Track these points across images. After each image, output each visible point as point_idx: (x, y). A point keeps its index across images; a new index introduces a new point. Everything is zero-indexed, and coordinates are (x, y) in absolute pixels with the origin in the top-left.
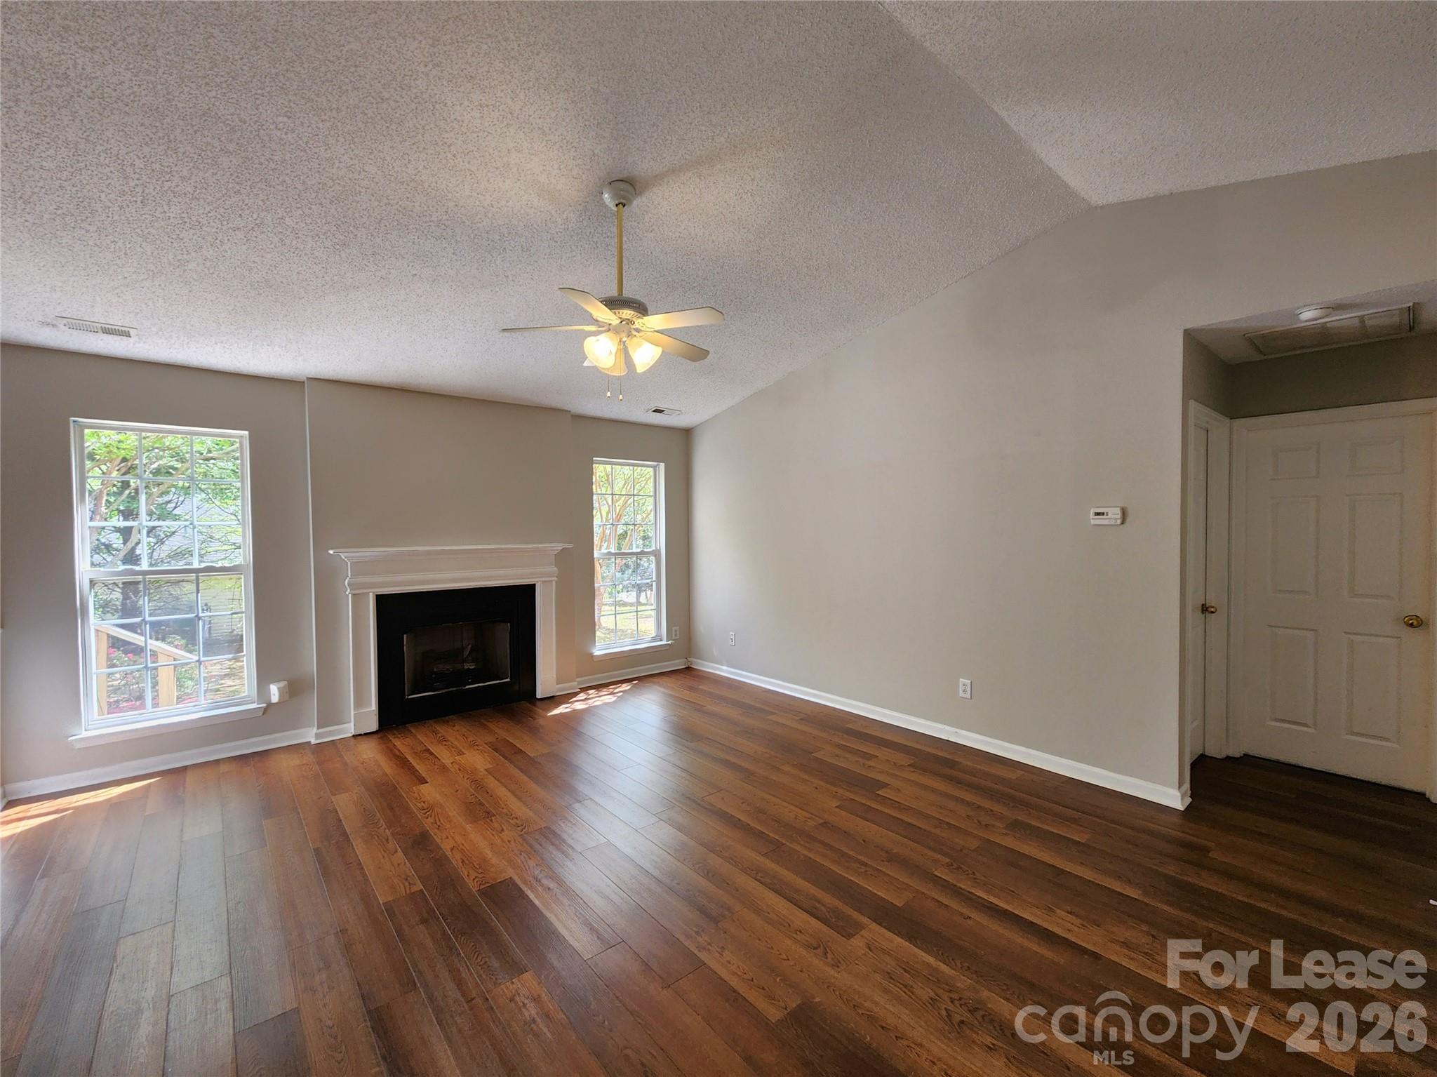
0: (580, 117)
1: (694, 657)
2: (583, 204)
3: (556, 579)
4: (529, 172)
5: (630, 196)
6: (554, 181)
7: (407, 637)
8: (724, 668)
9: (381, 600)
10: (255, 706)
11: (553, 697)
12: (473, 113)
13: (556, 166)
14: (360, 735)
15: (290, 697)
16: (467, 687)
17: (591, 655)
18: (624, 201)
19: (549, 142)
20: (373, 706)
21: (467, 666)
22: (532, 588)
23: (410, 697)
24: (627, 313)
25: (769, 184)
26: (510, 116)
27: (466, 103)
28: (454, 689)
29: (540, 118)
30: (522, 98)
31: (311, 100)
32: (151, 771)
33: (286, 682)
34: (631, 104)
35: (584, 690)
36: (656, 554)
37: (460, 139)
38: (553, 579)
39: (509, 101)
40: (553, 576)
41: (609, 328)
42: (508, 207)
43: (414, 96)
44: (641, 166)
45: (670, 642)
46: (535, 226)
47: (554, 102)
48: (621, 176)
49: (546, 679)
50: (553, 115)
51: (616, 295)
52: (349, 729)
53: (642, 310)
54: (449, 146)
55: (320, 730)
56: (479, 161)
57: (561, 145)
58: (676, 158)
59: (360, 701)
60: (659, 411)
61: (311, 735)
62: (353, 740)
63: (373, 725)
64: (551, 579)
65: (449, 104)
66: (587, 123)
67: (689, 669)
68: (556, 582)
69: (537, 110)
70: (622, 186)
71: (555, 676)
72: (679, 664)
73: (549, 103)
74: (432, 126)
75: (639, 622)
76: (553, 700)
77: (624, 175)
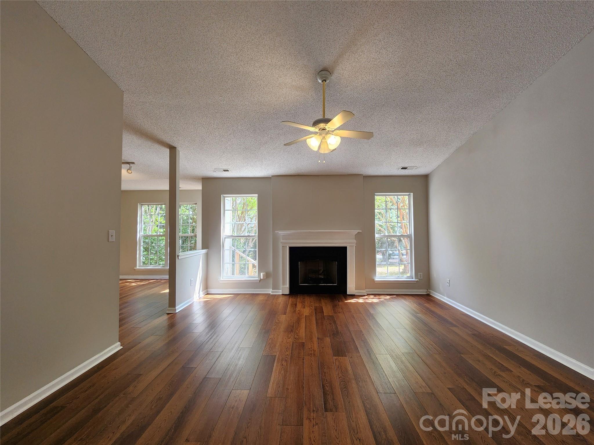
0: (292, 54)
1: (431, 290)
2: (314, 87)
3: (355, 245)
4: (288, 83)
5: (327, 76)
6: (298, 83)
7: (300, 263)
8: (445, 298)
9: (291, 249)
10: (257, 279)
11: (354, 295)
12: (260, 71)
13: (295, 77)
14: (284, 295)
15: (266, 278)
16: (320, 285)
17: (373, 280)
18: (324, 79)
19: (287, 69)
20: (288, 285)
21: (320, 276)
22: (346, 248)
23: (300, 285)
24: (322, 125)
25: (390, 39)
26: (270, 66)
27: (256, 68)
28: (315, 284)
29: (279, 61)
30: (269, 57)
31: (222, 89)
32: (232, 293)
33: (265, 273)
34: (305, 38)
35: (368, 295)
36: (409, 236)
37: (262, 81)
38: (354, 245)
39: (266, 61)
40: (355, 244)
41: (316, 133)
42: (290, 99)
43: (242, 74)
44: (327, 61)
45: (416, 280)
46: (303, 103)
47: (279, 53)
48: (320, 70)
49: (351, 287)
50: (282, 58)
51: (322, 118)
52: (280, 292)
53: (327, 121)
54: (260, 86)
55: (273, 290)
56: (271, 87)
57: (292, 67)
58: (338, 50)
59: (284, 283)
60: (405, 168)
61: (270, 291)
62: (281, 295)
63: (287, 292)
64: (353, 245)
65: (252, 71)
66: (295, 54)
67: (428, 295)
68: (355, 246)
69: (276, 59)
70: (323, 72)
71: (355, 286)
72: (423, 292)
73: (278, 54)
74: (252, 81)
75: (400, 268)
76: (353, 296)
77: (321, 68)
